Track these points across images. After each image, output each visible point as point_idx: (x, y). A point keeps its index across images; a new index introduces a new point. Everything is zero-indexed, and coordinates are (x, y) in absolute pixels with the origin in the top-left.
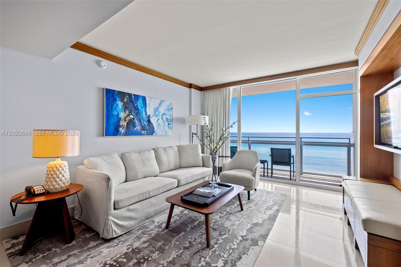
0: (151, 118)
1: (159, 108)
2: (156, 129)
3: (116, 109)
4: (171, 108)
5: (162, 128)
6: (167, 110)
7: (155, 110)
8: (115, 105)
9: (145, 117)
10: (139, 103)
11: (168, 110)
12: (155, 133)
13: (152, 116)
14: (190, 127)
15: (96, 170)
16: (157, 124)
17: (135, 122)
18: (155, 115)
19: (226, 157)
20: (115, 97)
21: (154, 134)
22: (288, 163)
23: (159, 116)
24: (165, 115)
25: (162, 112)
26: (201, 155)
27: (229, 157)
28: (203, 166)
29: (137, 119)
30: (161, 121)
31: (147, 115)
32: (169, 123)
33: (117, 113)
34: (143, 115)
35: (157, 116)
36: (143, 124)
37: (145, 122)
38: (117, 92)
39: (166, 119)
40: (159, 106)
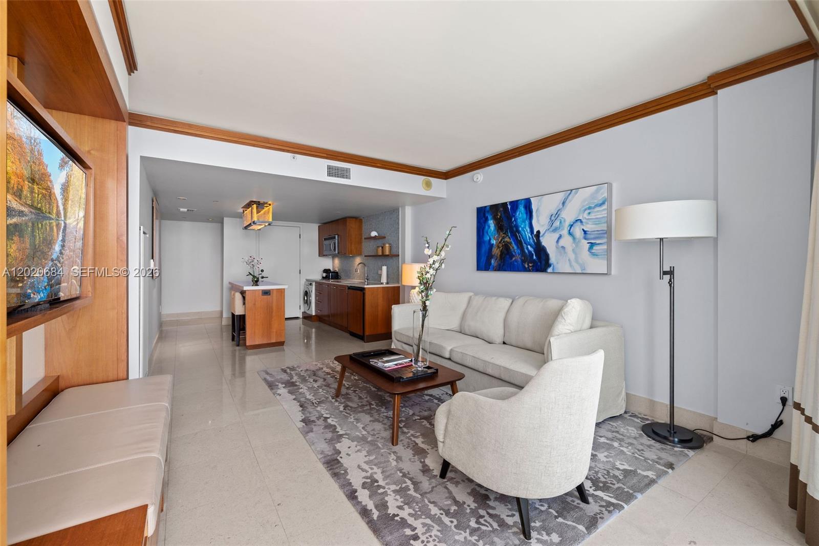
0: (542, 236)
1: (561, 212)
3: (487, 233)
4: (601, 202)
5: (572, 256)
6: (585, 210)
7: (550, 219)
8: (487, 227)
9: (529, 236)
10: (519, 215)
11: (590, 208)
13: (543, 232)
16: (557, 248)
17: (513, 248)
18: (551, 230)
20: (487, 215)
21: (550, 270)
23: (563, 229)
24: (579, 223)
29: (515, 244)
30: (566, 241)
31: (533, 233)
32: (593, 241)
33: (488, 238)
34: (525, 234)
35: (555, 230)
36: (526, 251)
37: (529, 247)
38: (488, 208)
39: (583, 233)
40: (561, 207)
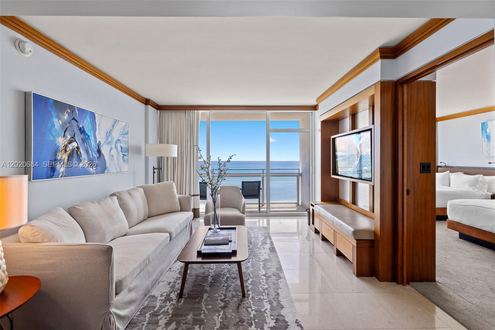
0: (102, 146)
1: (112, 131)
2: (108, 165)
3: (51, 131)
4: (126, 133)
5: (116, 162)
6: (121, 135)
7: (107, 134)
8: (50, 125)
9: (93, 144)
10: (86, 123)
11: (123, 134)
12: (107, 170)
13: (103, 143)
14: (147, 159)
15: (54, 242)
16: (110, 155)
17: (81, 153)
18: (107, 142)
19: (194, 195)
20: (50, 109)
21: (106, 172)
22: (257, 196)
23: (112, 144)
24: (119, 142)
25: (115, 139)
26: (177, 196)
27: (198, 195)
28: (181, 211)
29: (82, 149)
30: (114, 152)
31: (97, 143)
32: (124, 154)
33: (52, 139)
34: (91, 142)
35: (109, 143)
36: (92, 157)
37: (93, 153)
38: (52, 101)
39: (121, 148)
40: (112, 128)
